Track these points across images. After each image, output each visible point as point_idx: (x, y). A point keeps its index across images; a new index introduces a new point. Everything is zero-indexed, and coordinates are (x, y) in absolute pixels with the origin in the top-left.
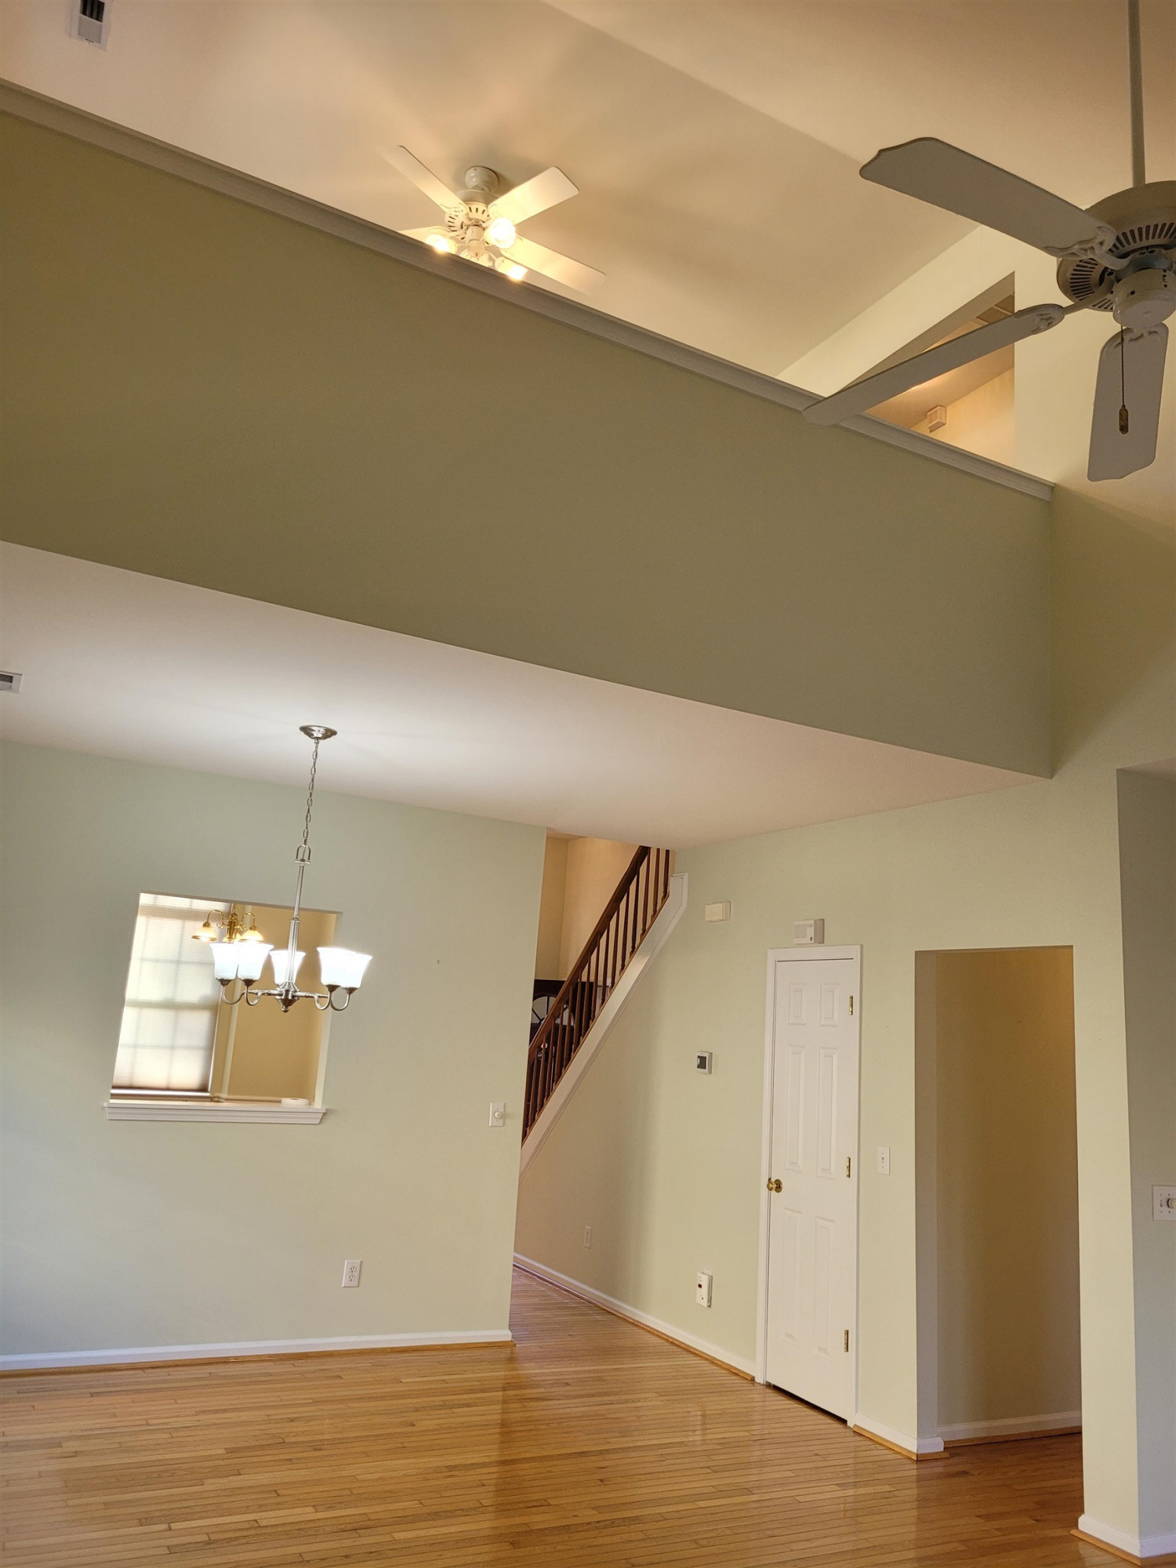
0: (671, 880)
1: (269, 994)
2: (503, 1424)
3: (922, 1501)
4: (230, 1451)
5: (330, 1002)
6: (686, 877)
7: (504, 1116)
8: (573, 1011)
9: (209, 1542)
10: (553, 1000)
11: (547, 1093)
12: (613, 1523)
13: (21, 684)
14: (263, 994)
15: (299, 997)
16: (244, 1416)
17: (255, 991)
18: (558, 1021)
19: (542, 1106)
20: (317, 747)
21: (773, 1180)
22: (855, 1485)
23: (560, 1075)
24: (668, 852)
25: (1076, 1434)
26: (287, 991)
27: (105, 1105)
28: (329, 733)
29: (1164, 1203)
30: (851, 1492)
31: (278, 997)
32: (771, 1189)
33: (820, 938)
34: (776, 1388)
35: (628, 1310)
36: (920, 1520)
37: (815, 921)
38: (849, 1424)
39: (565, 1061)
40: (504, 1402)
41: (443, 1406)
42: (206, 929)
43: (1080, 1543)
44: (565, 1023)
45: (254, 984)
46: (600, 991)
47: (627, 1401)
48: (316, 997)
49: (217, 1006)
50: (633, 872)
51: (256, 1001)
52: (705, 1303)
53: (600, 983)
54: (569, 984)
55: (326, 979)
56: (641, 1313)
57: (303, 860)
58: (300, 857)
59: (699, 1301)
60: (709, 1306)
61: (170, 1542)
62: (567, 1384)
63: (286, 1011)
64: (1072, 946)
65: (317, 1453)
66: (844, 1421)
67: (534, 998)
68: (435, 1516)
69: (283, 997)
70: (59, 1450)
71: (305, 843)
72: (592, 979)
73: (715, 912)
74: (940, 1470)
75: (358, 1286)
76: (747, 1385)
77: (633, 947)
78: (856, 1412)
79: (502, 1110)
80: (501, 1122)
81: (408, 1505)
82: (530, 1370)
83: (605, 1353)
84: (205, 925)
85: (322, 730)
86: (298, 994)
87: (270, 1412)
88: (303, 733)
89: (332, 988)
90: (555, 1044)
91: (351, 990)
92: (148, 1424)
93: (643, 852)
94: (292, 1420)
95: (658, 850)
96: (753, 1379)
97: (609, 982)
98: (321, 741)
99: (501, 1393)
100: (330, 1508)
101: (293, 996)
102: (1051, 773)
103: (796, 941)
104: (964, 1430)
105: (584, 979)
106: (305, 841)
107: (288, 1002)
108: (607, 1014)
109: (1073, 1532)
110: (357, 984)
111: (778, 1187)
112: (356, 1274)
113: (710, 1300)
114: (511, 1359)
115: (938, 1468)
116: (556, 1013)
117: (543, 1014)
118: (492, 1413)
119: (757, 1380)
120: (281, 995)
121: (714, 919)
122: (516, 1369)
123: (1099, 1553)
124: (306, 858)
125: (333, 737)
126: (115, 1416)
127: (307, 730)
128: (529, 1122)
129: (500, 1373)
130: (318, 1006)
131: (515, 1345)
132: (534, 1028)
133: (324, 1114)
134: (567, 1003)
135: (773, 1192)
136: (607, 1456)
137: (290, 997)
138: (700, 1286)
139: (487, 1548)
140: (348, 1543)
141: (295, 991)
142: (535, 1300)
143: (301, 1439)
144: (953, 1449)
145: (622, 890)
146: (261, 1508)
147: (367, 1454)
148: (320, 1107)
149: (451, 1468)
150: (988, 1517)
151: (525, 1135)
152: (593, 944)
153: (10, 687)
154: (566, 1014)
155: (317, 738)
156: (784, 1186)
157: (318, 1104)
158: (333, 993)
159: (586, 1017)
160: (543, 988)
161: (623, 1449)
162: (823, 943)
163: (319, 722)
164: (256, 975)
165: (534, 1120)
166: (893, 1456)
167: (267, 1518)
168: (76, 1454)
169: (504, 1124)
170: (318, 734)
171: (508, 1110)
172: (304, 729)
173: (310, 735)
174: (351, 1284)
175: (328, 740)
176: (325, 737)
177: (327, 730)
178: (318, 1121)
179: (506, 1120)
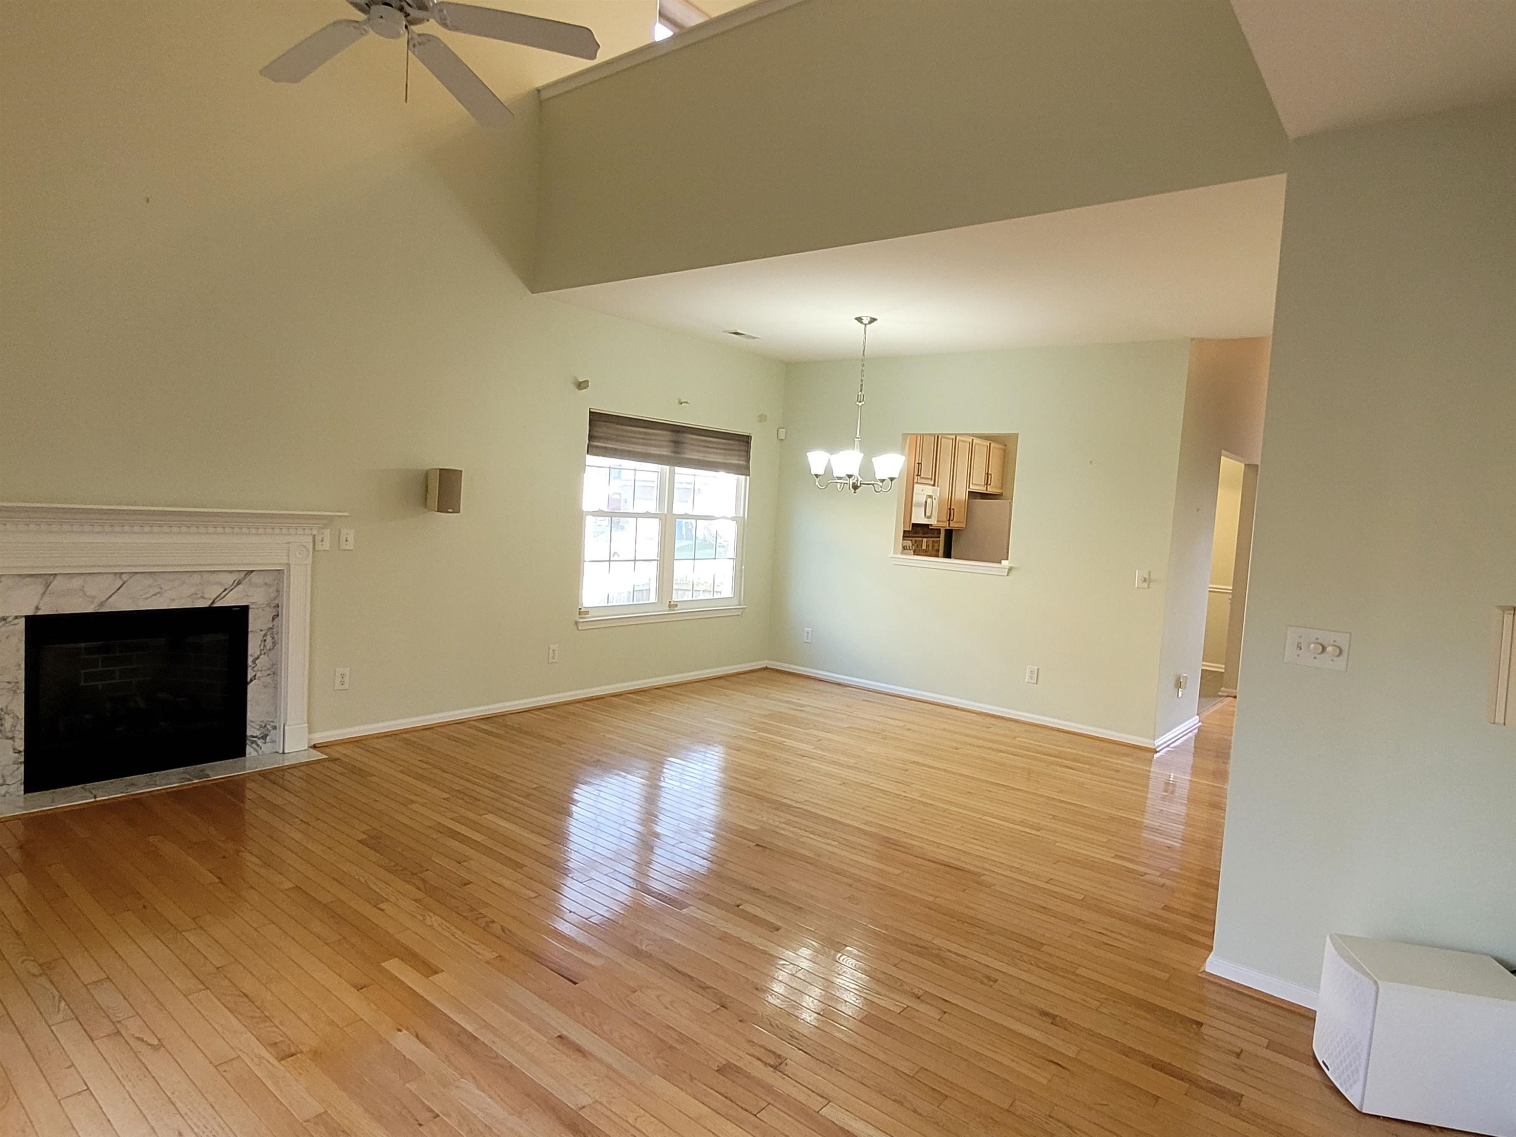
7: (1148, 581)
20: (866, 330)
27: (891, 556)
28: (873, 320)
75: (1037, 683)
79: (1147, 576)
80: (1146, 585)
85: (868, 319)
88: (856, 321)
98: (868, 326)
125: (875, 322)
127: (859, 319)
133: (1010, 569)
148: (1007, 565)
155: (866, 325)
157: (1007, 563)
163: (866, 315)
169: (1149, 587)
170: (865, 321)
171: (1153, 577)
172: (857, 319)
173: (862, 323)
174: (1032, 681)
175: (873, 324)
176: (870, 323)
177: (871, 318)
178: (1006, 574)
179: (1151, 584)
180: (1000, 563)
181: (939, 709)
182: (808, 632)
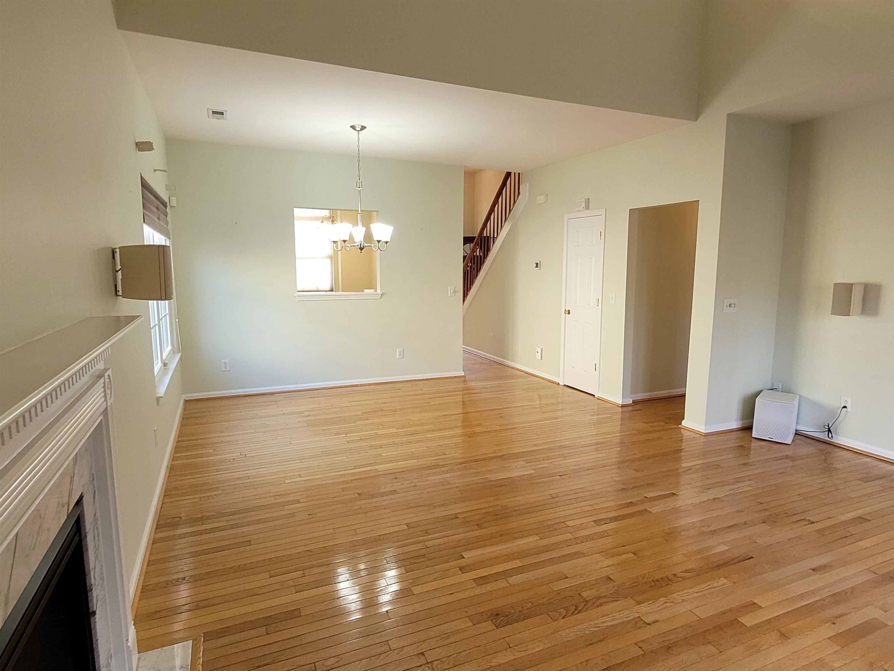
0: (521, 186)
1: (354, 246)
2: (463, 402)
3: (622, 419)
4: (363, 413)
5: (379, 248)
6: (528, 185)
7: (455, 292)
8: (481, 248)
9: (361, 439)
10: (472, 244)
11: (472, 283)
12: (506, 430)
13: (227, 115)
14: (351, 246)
15: (366, 246)
16: (367, 402)
17: (347, 245)
18: (475, 254)
19: (470, 288)
20: (358, 135)
21: (567, 310)
22: (598, 415)
23: (477, 275)
24: (519, 174)
25: (684, 396)
26: (361, 244)
27: (296, 295)
28: (363, 128)
29: (728, 306)
30: (595, 417)
31: (357, 247)
32: (566, 314)
33: (587, 207)
34: (568, 386)
35: (509, 363)
36: (621, 425)
37: (585, 199)
38: (595, 396)
39: (478, 270)
40: (463, 395)
41: (440, 397)
42: (322, 223)
43: (682, 430)
44: (478, 254)
45: (347, 242)
46: (492, 240)
47: (510, 393)
48: (373, 245)
49: (332, 256)
50: (504, 184)
51: (348, 249)
52: (540, 358)
53: (492, 236)
54: (479, 237)
55: (376, 238)
56: (514, 364)
57: (359, 187)
58: (358, 186)
59: (537, 357)
60: (541, 359)
61: (348, 440)
62: (487, 388)
63: (361, 252)
64: (699, 201)
65: (394, 413)
66: (594, 396)
67: (464, 245)
68: (440, 430)
69: (359, 247)
70: (302, 415)
71: (359, 180)
72: (488, 235)
73: (541, 199)
74: (631, 409)
75: (403, 358)
76: (557, 386)
77: (506, 218)
78: (599, 391)
79: (454, 289)
80: (453, 294)
81: (431, 427)
82: (472, 384)
83: (501, 378)
84: (321, 222)
85: (360, 127)
86: (365, 245)
87: (377, 401)
88: (351, 129)
89: (379, 241)
90: (474, 263)
91: (386, 242)
92: (332, 406)
93: (508, 174)
94: (384, 403)
95: (515, 173)
96: (559, 383)
97: (496, 236)
98: (360, 132)
99: (461, 392)
100: (402, 428)
101: (363, 246)
102: (696, 119)
103: (577, 209)
104: (640, 396)
105: (485, 235)
106: (359, 179)
107: (361, 249)
108: (495, 248)
109: (680, 426)
110: (389, 240)
111: (569, 313)
112: (402, 354)
113: (542, 357)
114: (465, 381)
115: (630, 408)
116: (473, 251)
117: (469, 252)
118: (459, 398)
119: (560, 384)
120: (358, 246)
121: (540, 202)
122: (466, 384)
123: (688, 432)
124: (361, 186)
125: (365, 129)
126: (320, 404)
127: (353, 127)
128: (465, 296)
129: (461, 386)
130: (374, 249)
131: (465, 377)
132: (464, 257)
133: (382, 295)
134: (478, 245)
135: (567, 314)
136: (502, 410)
137: (362, 247)
138: (538, 352)
139: (459, 438)
140: (410, 438)
141: (364, 244)
142: (473, 362)
143: (389, 409)
144: (635, 402)
145: (500, 193)
146: (377, 429)
147: (413, 412)
148: (379, 292)
149: (444, 415)
150: (646, 423)
151: (464, 301)
152: (488, 218)
153: (223, 117)
154: (478, 250)
155: (358, 131)
156: (570, 312)
157: (379, 291)
158: (380, 243)
159: (486, 250)
160: (467, 240)
161: (508, 408)
162: (589, 209)
163: (358, 124)
164: (347, 238)
165: (467, 294)
166: (611, 405)
167: (380, 432)
168: (309, 416)
169: (455, 295)
170: (358, 128)
171: (456, 289)
172: (352, 127)
173: (355, 129)
174: (400, 357)
175: (363, 131)
176: (361, 130)
177: (362, 126)
178: (379, 298)
179: (456, 294)
180: (363, 291)
181: (356, 388)
182: (225, 363)
